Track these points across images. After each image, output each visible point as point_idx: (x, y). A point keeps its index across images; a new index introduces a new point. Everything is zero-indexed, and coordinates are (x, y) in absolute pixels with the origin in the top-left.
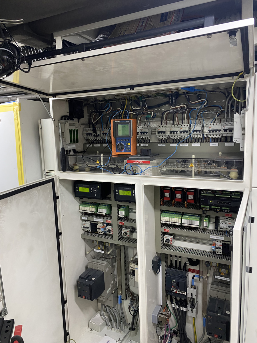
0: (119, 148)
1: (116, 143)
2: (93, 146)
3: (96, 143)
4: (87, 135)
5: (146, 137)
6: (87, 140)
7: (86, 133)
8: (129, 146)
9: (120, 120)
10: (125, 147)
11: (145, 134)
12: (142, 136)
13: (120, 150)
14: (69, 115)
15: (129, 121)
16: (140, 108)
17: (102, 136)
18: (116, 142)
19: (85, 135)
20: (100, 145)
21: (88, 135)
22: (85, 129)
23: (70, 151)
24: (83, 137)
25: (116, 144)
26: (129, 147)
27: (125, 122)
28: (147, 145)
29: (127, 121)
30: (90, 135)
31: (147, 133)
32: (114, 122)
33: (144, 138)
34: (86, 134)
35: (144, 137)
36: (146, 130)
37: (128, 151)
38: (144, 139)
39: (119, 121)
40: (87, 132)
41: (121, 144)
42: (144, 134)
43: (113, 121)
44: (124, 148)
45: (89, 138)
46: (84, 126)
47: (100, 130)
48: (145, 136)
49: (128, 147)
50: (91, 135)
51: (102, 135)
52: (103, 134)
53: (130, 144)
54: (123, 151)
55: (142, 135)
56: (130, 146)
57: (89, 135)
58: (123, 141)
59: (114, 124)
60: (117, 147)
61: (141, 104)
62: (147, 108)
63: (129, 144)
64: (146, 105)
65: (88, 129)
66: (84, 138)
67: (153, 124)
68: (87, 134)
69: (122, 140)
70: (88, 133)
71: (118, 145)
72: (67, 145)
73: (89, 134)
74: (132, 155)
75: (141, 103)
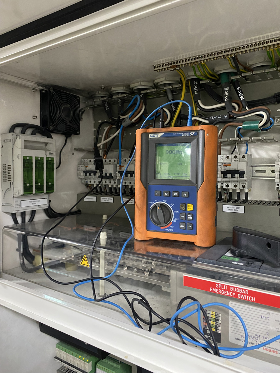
0: (158, 219)
1: (147, 201)
2: (98, 199)
3: (106, 194)
4: (86, 175)
5: (240, 186)
6: (87, 185)
7: (84, 169)
8: (190, 212)
9: (164, 130)
10: (177, 216)
11: (237, 176)
12: (226, 182)
13: (159, 223)
14: (39, 125)
15: (192, 134)
16: (223, 104)
17: (118, 178)
18: (148, 198)
19: (82, 174)
20: (112, 198)
21: (88, 174)
22: (83, 160)
23: (33, 213)
24: (79, 178)
25: (148, 206)
26: (190, 217)
27: (181, 136)
28: (241, 209)
29: (186, 134)
30: (92, 174)
31: (242, 173)
32: (145, 136)
33: (233, 188)
34: (84, 172)
35: (231, 186)
36: (241, 166)
37: (186, 231)
38: (231, 191)
39: (159, 135)
40: (86, 167)
41: (162, 206)
42: (233, 176)
43: (142, 135)
44: (173, 220)
45: (90, 182)
46: (81, 155)
47: (116, 162)
48: (234, 182)
49: (186, 217)
50: (95, 175)
51: (118, 175)
52: (121, 173)
53: (195, 207)
54: (169, 228)
55: (226, 179)
56: (194, 213)
57: (90, 175)
58: (170, 198)
59: (144, 142)
60: (150, 212)
61: (226, 94)
62: (244, 104)
63: (190, 207)
64: (241, 94)
65: (89, 160)
66: (80, 180)
67: (256, 151)
68: (86, 172)
69: (166, 194)
70: (88, 169)
71: (155, 207)
72: (16, 199)
73: (90, 172)
74: (198, 244)
75: (228, 89)
